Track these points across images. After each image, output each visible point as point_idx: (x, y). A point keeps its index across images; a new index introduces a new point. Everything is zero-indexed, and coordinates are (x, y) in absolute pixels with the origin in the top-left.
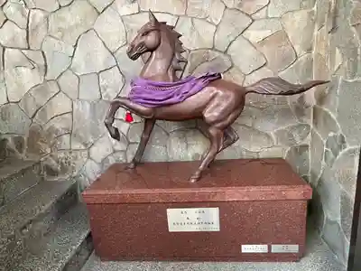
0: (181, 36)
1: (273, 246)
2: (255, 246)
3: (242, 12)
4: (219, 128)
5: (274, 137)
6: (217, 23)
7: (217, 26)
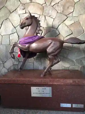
0: (40, 21)
1: (73, 104)
2: (66, 104)
3: (63, 14)
4: (52, 56)
5: (75, 61)
6: (54, 18)
7: (54, 19)
